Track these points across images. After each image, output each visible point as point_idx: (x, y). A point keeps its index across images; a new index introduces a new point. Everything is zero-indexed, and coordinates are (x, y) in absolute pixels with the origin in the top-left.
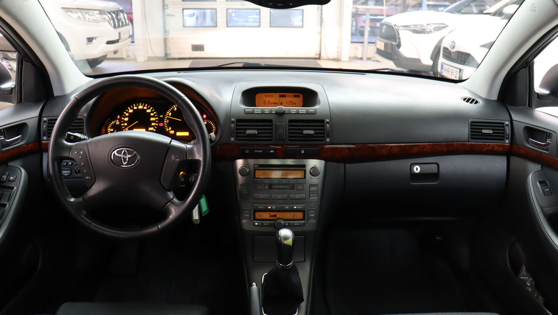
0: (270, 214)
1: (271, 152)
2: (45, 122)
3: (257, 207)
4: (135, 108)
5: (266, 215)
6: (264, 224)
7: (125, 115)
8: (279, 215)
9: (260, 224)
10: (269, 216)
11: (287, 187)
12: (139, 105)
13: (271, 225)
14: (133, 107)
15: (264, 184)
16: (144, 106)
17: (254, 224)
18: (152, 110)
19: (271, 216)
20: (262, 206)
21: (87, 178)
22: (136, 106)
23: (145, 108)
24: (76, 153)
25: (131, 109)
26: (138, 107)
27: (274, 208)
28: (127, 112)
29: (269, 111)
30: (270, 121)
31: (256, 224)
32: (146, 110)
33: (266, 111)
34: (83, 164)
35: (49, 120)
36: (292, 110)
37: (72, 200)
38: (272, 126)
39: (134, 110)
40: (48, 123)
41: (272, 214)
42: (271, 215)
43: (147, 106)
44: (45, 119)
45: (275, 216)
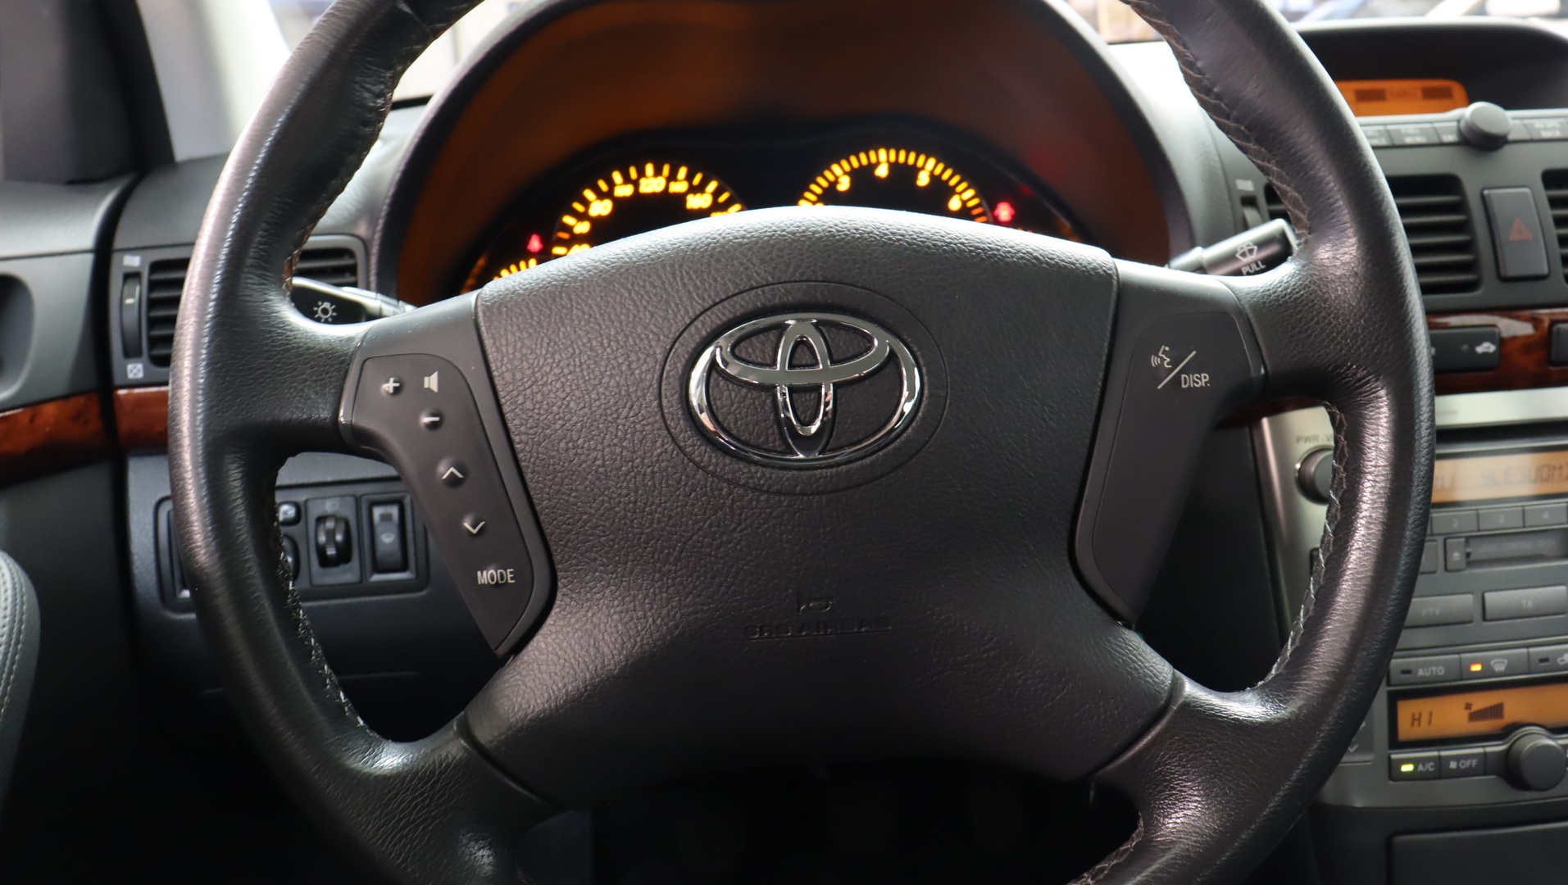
0: (1468, 706)
1: (1480, 349)
2: (131, 276)
3: (1408, 672)
4: (624, 191)
5: (1450, 715)
6: (1453, 765)
7: (568, 229)
8: (1516, 705)
9: (1430, 767)
10: (1466, 713)
11: (1545, 545)
12: (641, 173)
13: (1486, 765)
14: (611, 184)
15: (1440, 540)
16: (672, 177)
17: (1392, 769)
18: (716, 194)
19: (1475, 716)
20: (1437, 664)
21: (485, 577)
22: (627, 180)
23: (679, 187)
24: (389, 386)
25: (601, 195)
26: (636, 184)
27: (1500, 667)
28: (582, 217)
29: (1423, 132)
30: (1446, 183)
31: (1407, 768)
32: (681, 198)
33: (1407, 135)
34: (446, 470)
35: (156, 267)
36: (1538, 124)
37: (391, 759)
38: (1460, 207)
39: (619, 203)
40: (153, 285)
41: (1481, 701)
42: (1476, 707)
43: (689, 178)
44: (133, 261)
45: (1496, 711)
